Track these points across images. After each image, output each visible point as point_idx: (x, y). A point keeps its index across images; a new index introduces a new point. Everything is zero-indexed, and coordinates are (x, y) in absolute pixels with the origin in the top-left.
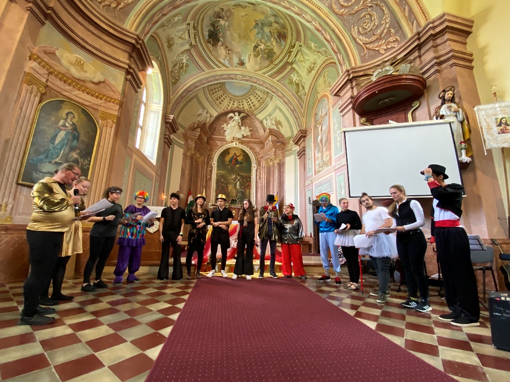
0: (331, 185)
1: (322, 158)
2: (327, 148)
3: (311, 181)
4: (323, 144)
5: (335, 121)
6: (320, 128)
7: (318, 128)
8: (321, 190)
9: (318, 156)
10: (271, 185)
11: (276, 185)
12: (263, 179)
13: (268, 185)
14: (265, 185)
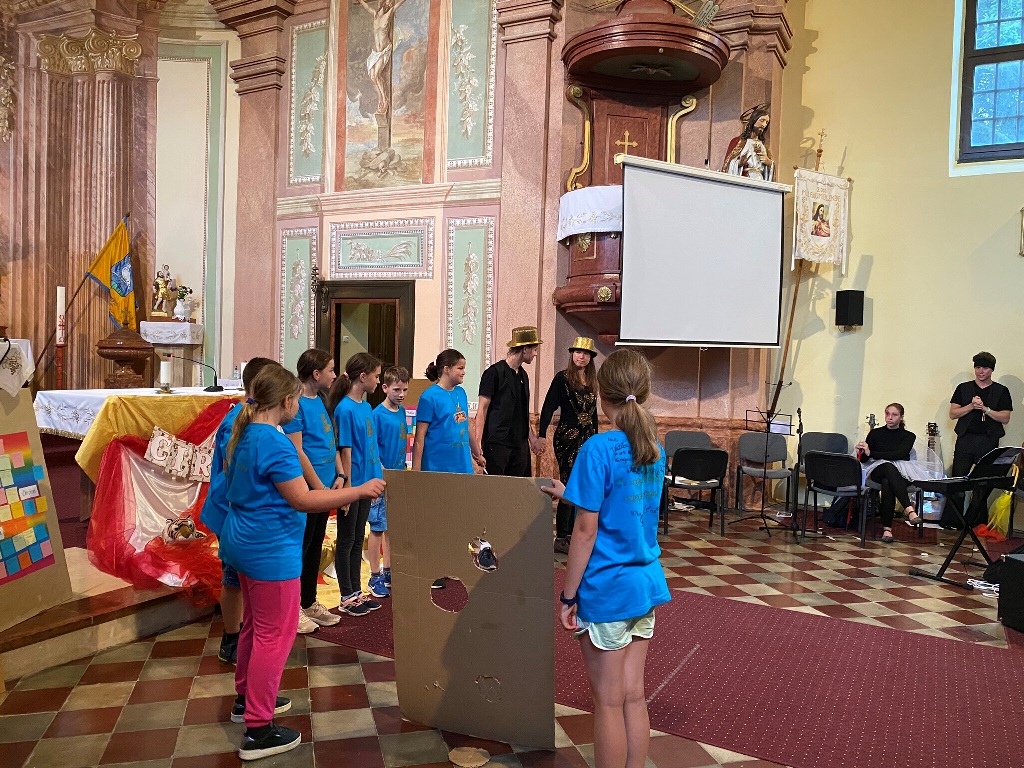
0: (423, 247)
1: (385, 141)
2: (415, 116)
3: (316, 204)
4: (396, 93)
5: (461, 35)
6: (382, 22)
7: (370, 17)
9: (360, 126)
10: (77, 171)
11: (107, 173)
12: (33, 130)
13: (61, 166)
14: (44, 165)
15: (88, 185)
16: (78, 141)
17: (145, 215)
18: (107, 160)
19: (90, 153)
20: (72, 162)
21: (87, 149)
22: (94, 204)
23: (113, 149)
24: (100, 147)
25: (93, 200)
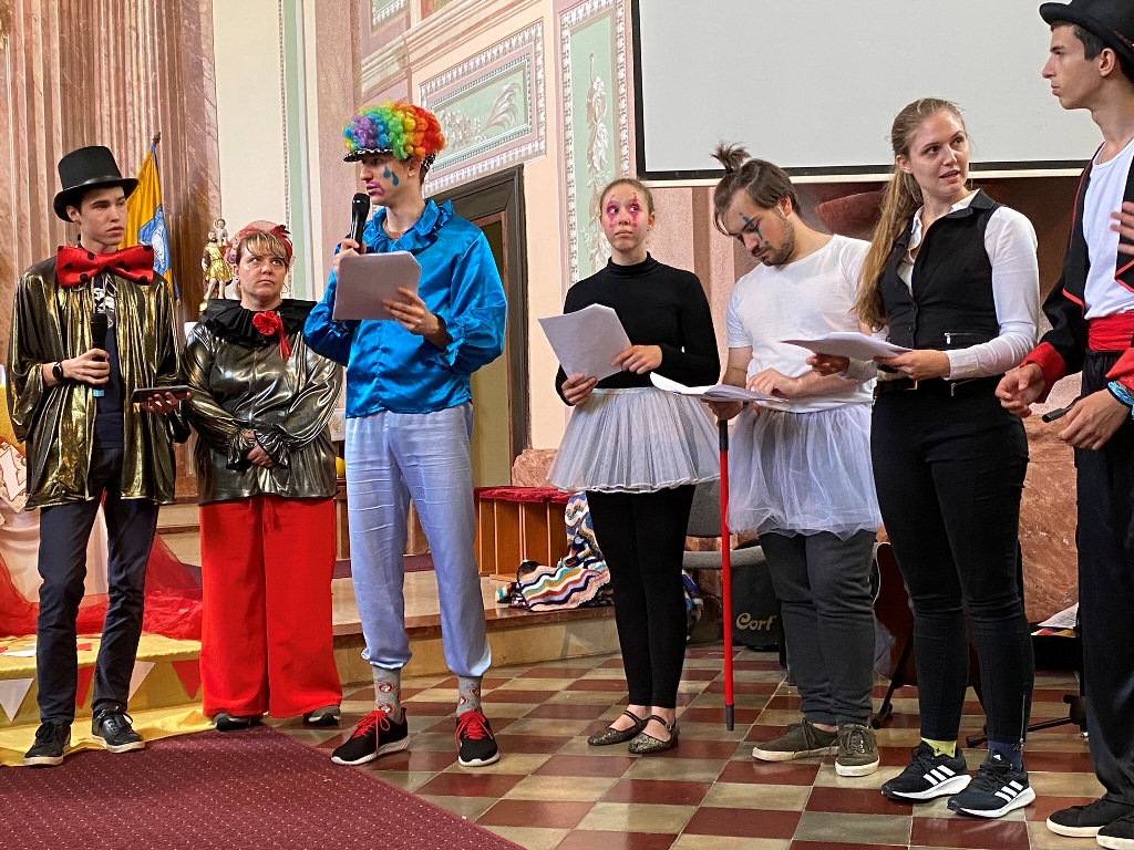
0: (531, 90)
3: (402, 55)
8: (465, 125)
10: (104, 82)
11: (147, 78)
12: (38, 27)
13: (81, 76)
14: (57, 80)
15: (122, 103)
16: (104, 30)
17: (204, 138)
18: (146, 54)
19: (121, 45)
20: (96, 67)
21: (116, 41)
22: (130, 134)
23: (152, 34)
24: (134, 34)
25: (130, 126)
